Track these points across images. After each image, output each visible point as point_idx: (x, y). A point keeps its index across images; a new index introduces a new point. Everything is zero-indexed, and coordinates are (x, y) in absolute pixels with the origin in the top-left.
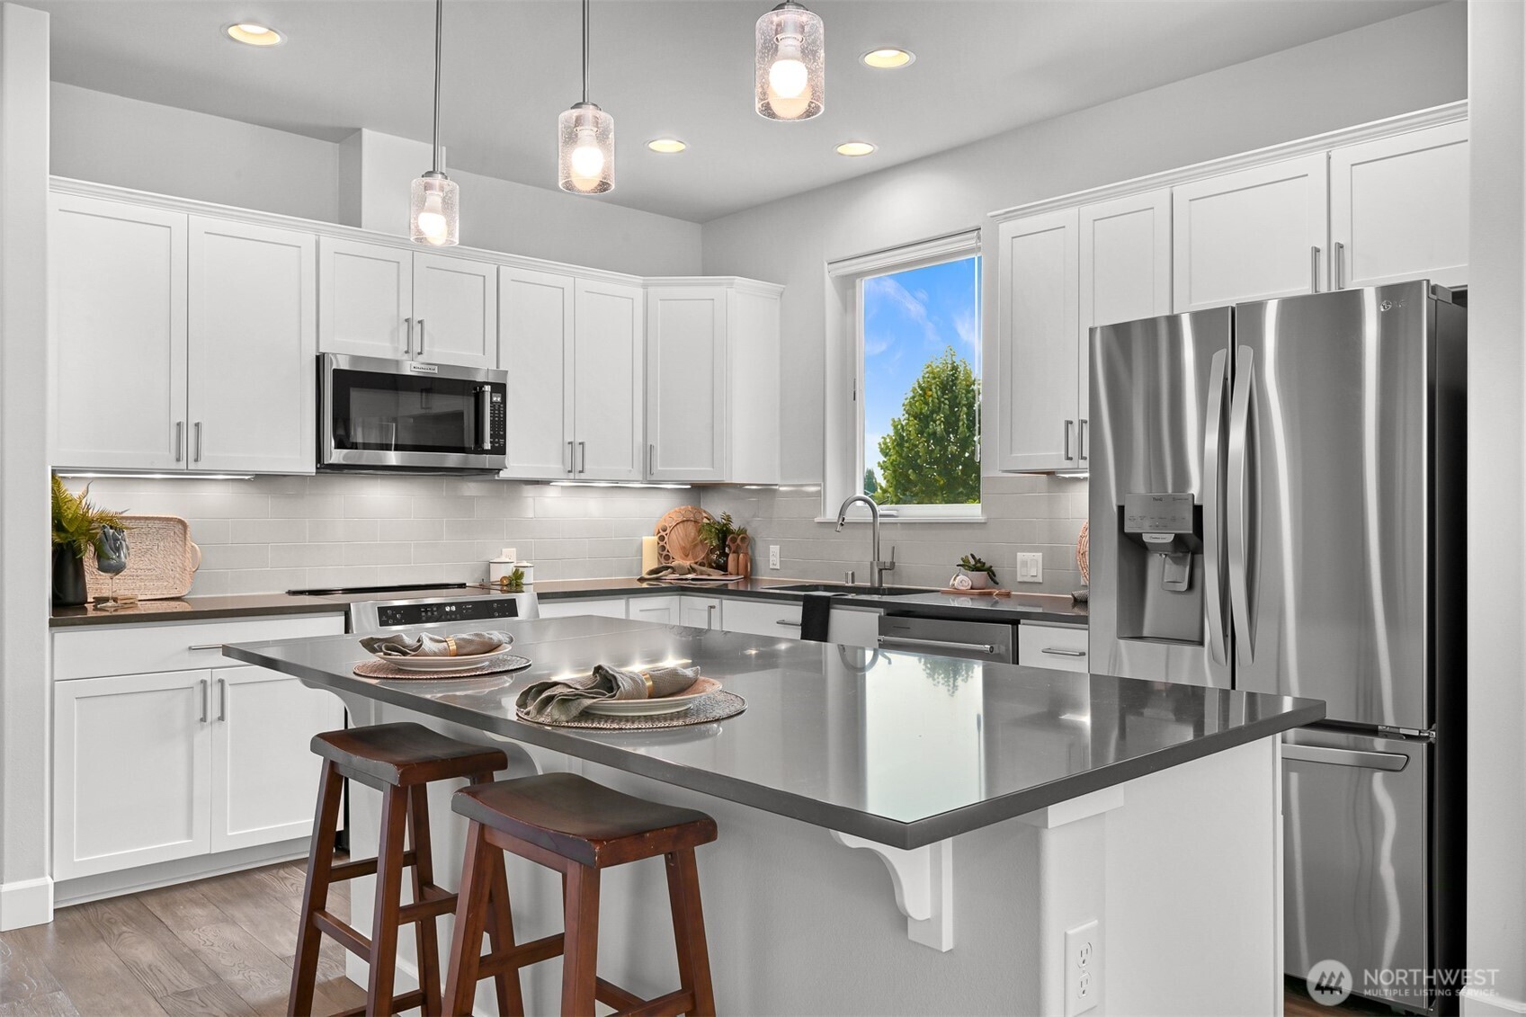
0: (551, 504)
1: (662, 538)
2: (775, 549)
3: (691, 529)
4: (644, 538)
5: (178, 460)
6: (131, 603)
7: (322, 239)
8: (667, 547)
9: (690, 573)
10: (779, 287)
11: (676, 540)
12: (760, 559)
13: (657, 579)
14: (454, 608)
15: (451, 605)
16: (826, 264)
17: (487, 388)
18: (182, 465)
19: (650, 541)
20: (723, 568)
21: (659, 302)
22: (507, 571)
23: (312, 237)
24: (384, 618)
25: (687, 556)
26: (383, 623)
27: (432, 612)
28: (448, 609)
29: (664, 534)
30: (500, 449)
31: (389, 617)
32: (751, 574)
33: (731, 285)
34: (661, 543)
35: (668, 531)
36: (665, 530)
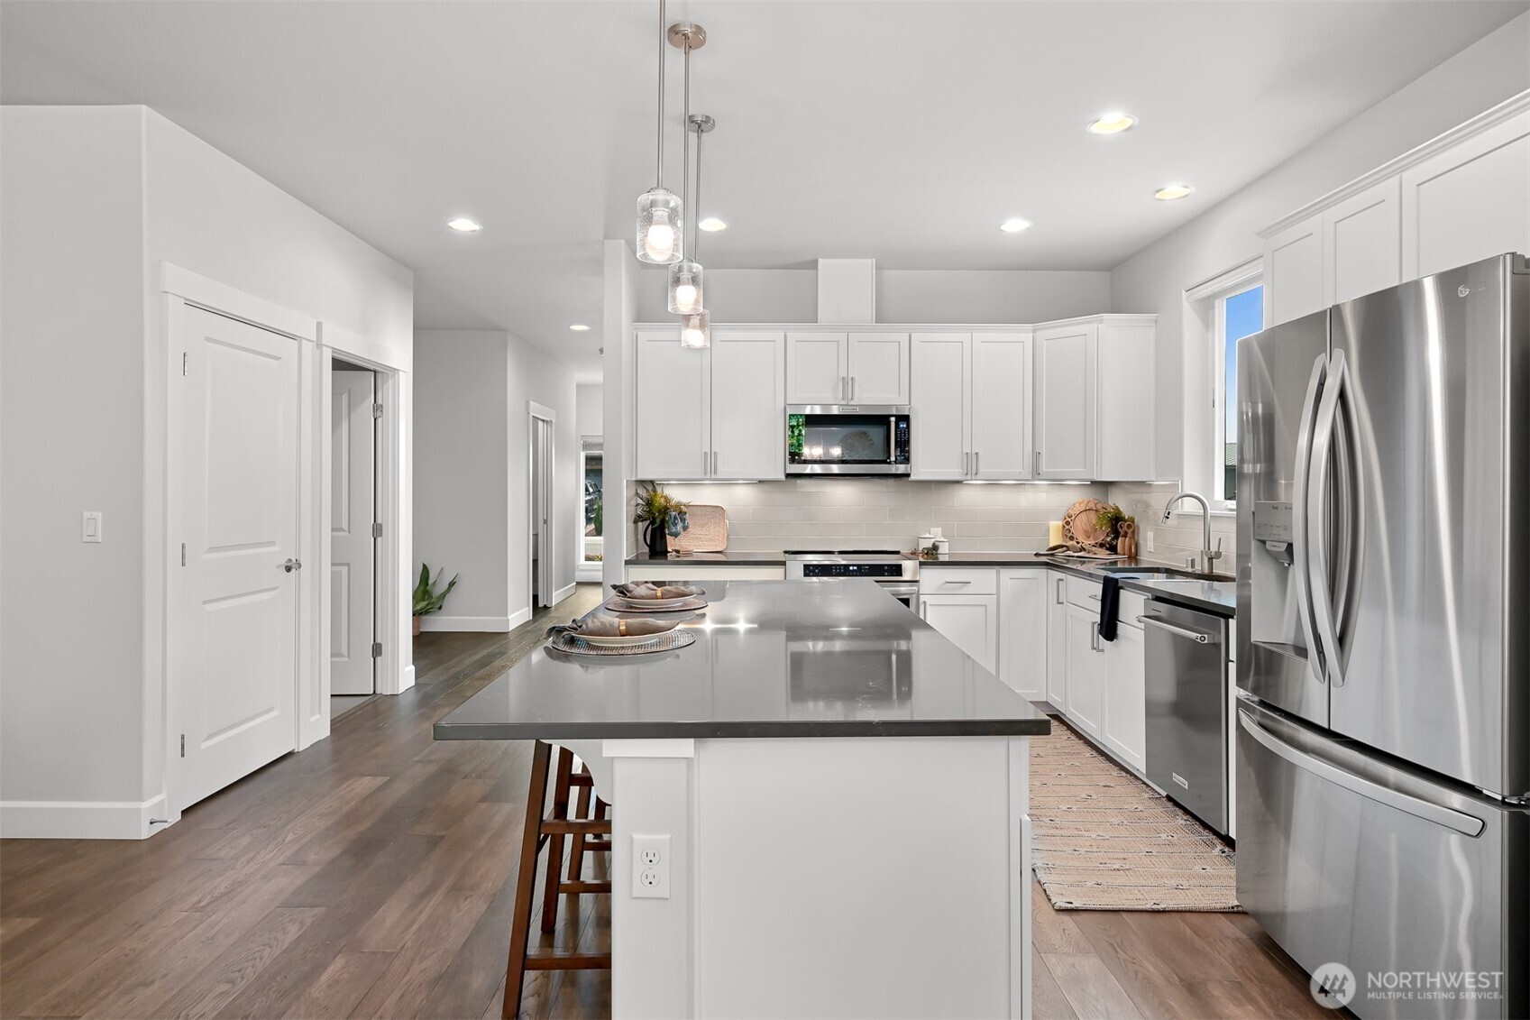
0: (970, 497)
1: (1068, 523)
2: (1150, 535)
3: (1093, 517)
4: (1051, 523)
5: (705, 474)
6: (689, 553)
7: (788, 334)
8: (1072, 530)
9: (1081, 551)
10: (1152, 316)
11: (1079, 527)
12: (1141, 542)
13: (1052, 555)
14: (855, 568)
15: (854, 565)
16: (1184, 292)
17: (893, 419)
18: (708, 476)
19: (1055, 525)
20: (1113, 549)
21: (1045, 342)
22: (929, 544)
23: (779, 336)
24: (807, 572)
25: (1089, 537)
26: (806, 575)
27: (840, 569)
28: (851, 568)
29: (1069, 520)
30: (907, 460)
31: (810, 571)
32: (1136, 555)
33: (1101, 321)
34: (1067, 527)
35: (1073, 518)
36: (1070, 517)
